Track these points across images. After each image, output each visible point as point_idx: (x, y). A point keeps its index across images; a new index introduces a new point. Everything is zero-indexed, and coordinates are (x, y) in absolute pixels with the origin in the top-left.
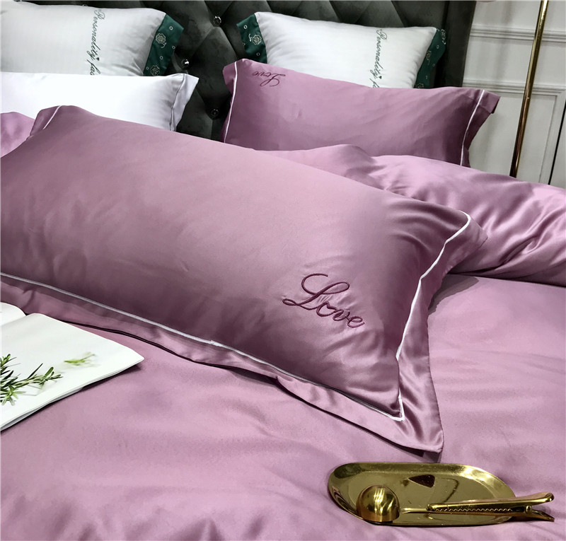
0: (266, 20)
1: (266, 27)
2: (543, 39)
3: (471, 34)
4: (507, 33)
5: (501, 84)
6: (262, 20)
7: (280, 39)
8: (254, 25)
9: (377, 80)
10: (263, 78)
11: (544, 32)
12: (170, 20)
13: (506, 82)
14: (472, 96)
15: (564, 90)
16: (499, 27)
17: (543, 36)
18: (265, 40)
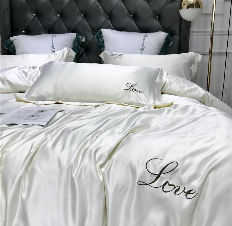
2: (214, 34)
3: (190, 33)
4: (205, 32)
5: (205, 51)
11: (214, 31)
15: (231, 52)
16: (202, 30)
17: (214, 32)
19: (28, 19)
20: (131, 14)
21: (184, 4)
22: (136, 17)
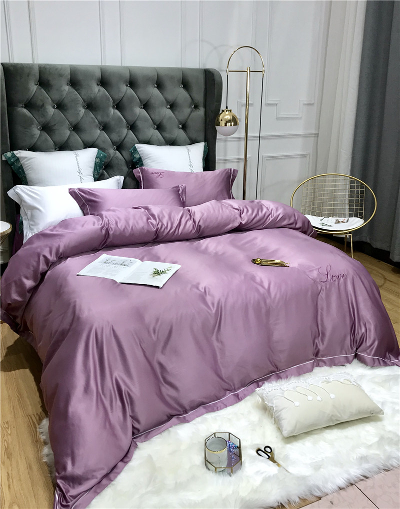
0: (141, 148)
1: (142, 151)
6: (139, 148)
7: (150, 156)
8: (135, 149)
9: (192, 168)
10: (156, 174)
12: (101, 152)
13: (229, 157)
14: (230, 171)
18: (141, 156)
19: (35, 135)
20: (154, 123)
21: (222, 120)
22: (160, 127)
